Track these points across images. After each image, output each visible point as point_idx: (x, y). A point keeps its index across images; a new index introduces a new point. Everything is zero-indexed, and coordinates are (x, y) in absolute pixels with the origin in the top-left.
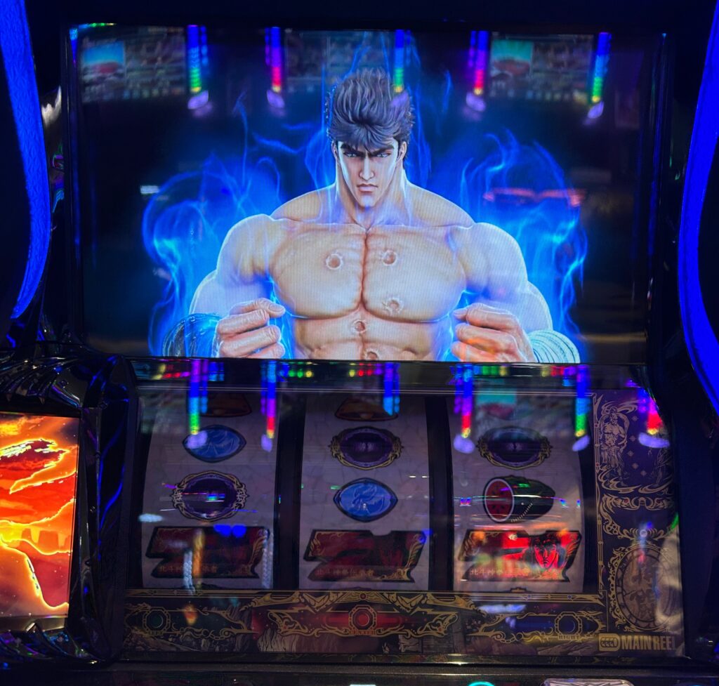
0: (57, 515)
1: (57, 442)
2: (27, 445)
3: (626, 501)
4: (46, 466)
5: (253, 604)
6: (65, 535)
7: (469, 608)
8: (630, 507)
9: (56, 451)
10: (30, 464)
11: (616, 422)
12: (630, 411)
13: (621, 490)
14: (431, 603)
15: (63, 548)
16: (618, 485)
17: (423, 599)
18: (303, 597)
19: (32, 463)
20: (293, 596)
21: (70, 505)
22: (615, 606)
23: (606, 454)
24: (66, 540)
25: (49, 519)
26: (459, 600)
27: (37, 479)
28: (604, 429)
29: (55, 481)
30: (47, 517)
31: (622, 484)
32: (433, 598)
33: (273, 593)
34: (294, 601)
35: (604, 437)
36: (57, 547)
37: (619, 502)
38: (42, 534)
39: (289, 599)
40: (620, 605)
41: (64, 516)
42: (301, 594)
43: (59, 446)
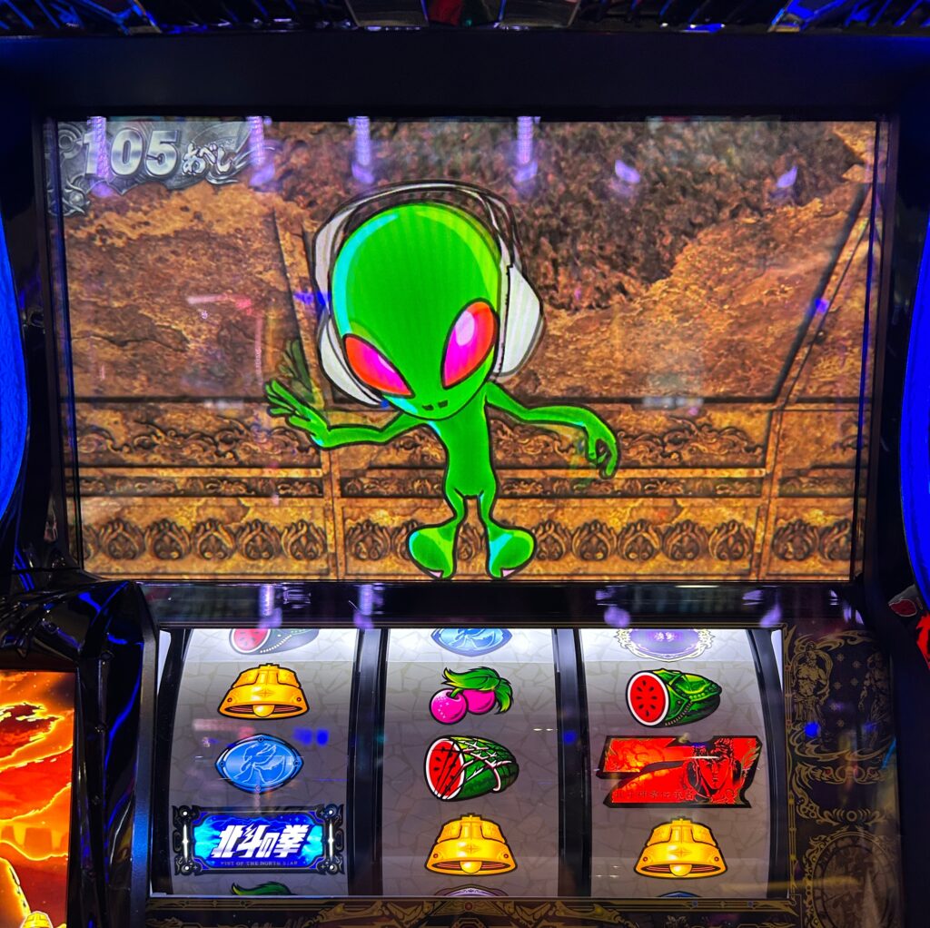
0: (48, 806)
1: (47, 706)
2: (5, 712)
3: (828, 771)
4: (32, 739)
5: (319, 918)
8: (833, 780)
9: (46, 718)
12: (834, 647)
13: (821, 758)
14: (562, 914)
15: (58, 850)
16: (818, 751)
17: (551, 909)
18: (387, 908)
20: (374, 907)
21: (65, 792)
22: (812, 917)
23: (801, 707)
24: (63, 840)
25: (38, 811)
26: (599, 910)
27: (19, 758)
28: (798, 673)
29: (45, 759)
30: (36, 809)
31: (823, 749)
32: (564, 907)
33: (346, 903)
34: (375, 914)
35: (797, 683)
36: (49, 849)
37: (818, 774)
38: (29, 832)
39: (369, 910)
40: (818, 915)
41: (57, 807)
42: (385, 904)
43: (49, 712)
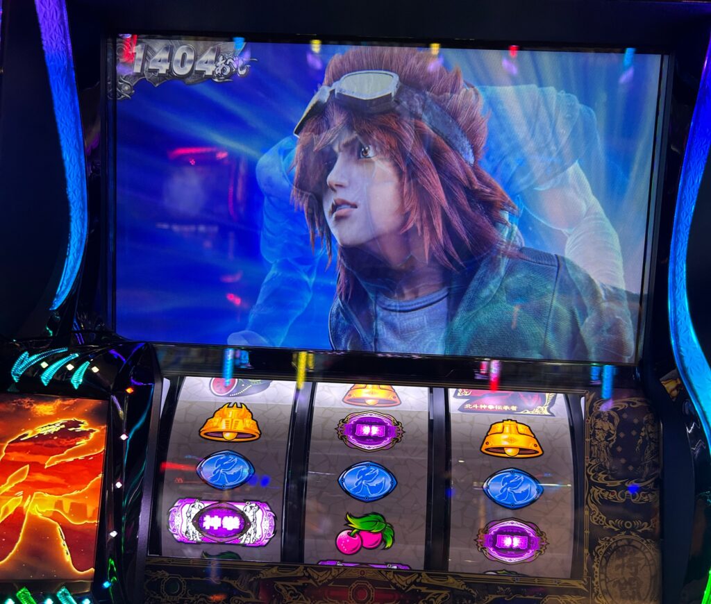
0: (86, 488)
2: (61, 424)
3: (613, 493)
4: (77, 443)
5: (261, 575)
6: (92, 507)
7: (460, 588)
8: (616, 500)
9: (87, 430)
10: (64, 442)
11: (606, 419)
12: (621, 408)
13: (609, 484)
14: (426, 582)
15: (91, 519)
16: (606, 479)
17: (418, 577)
18: (307, 571)
19: (65, 440)
20: (298, 570)
21: (98, 480)
22: (598, 592)
23: (596, 448)
24: (94, 512)
25: (79, 492)
26: (451, 580)
27: (70, 455)
28: (595, 425)
29: (86, 457)
30: (78, 490)
31: (610, 477)
32: (427, 577)
33: (280, 566)
34: (299, 575)
35: (594, 432)
36: (85, 517)
37: (606, 494)
38: (73, 505)
39: (295, 572)
40: (602, 592)
41: (92, 490)
42: (305, 569)
